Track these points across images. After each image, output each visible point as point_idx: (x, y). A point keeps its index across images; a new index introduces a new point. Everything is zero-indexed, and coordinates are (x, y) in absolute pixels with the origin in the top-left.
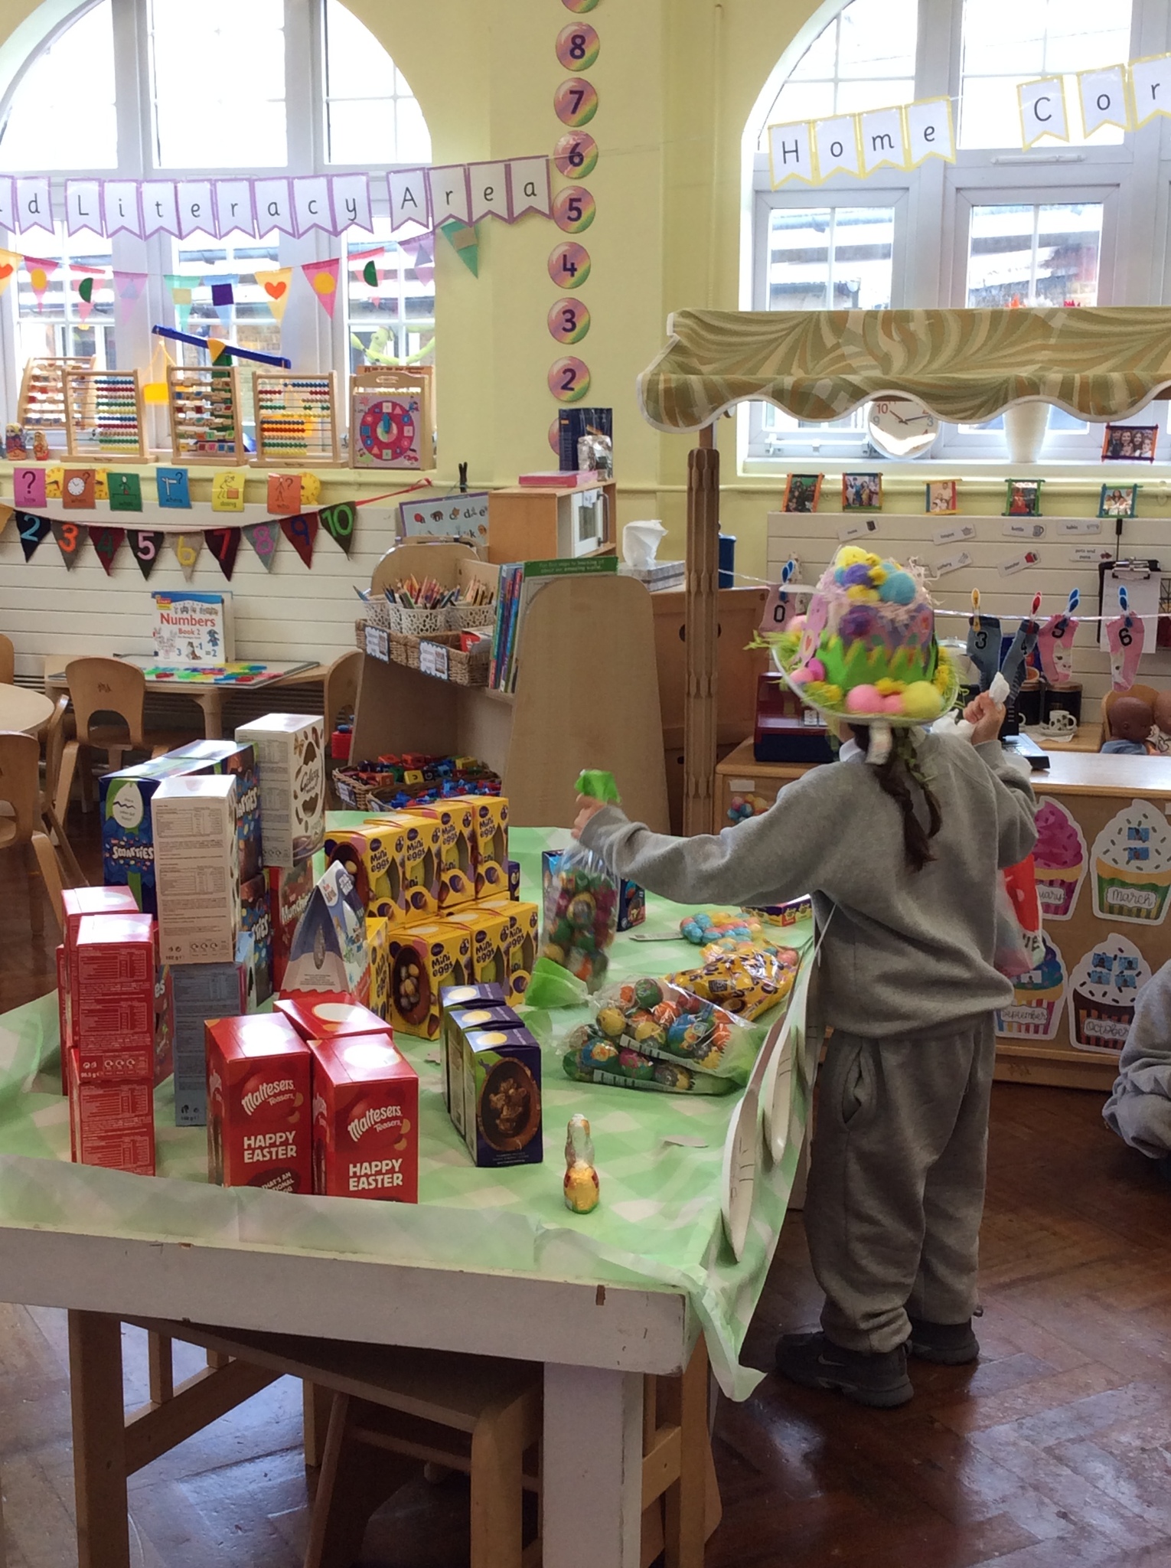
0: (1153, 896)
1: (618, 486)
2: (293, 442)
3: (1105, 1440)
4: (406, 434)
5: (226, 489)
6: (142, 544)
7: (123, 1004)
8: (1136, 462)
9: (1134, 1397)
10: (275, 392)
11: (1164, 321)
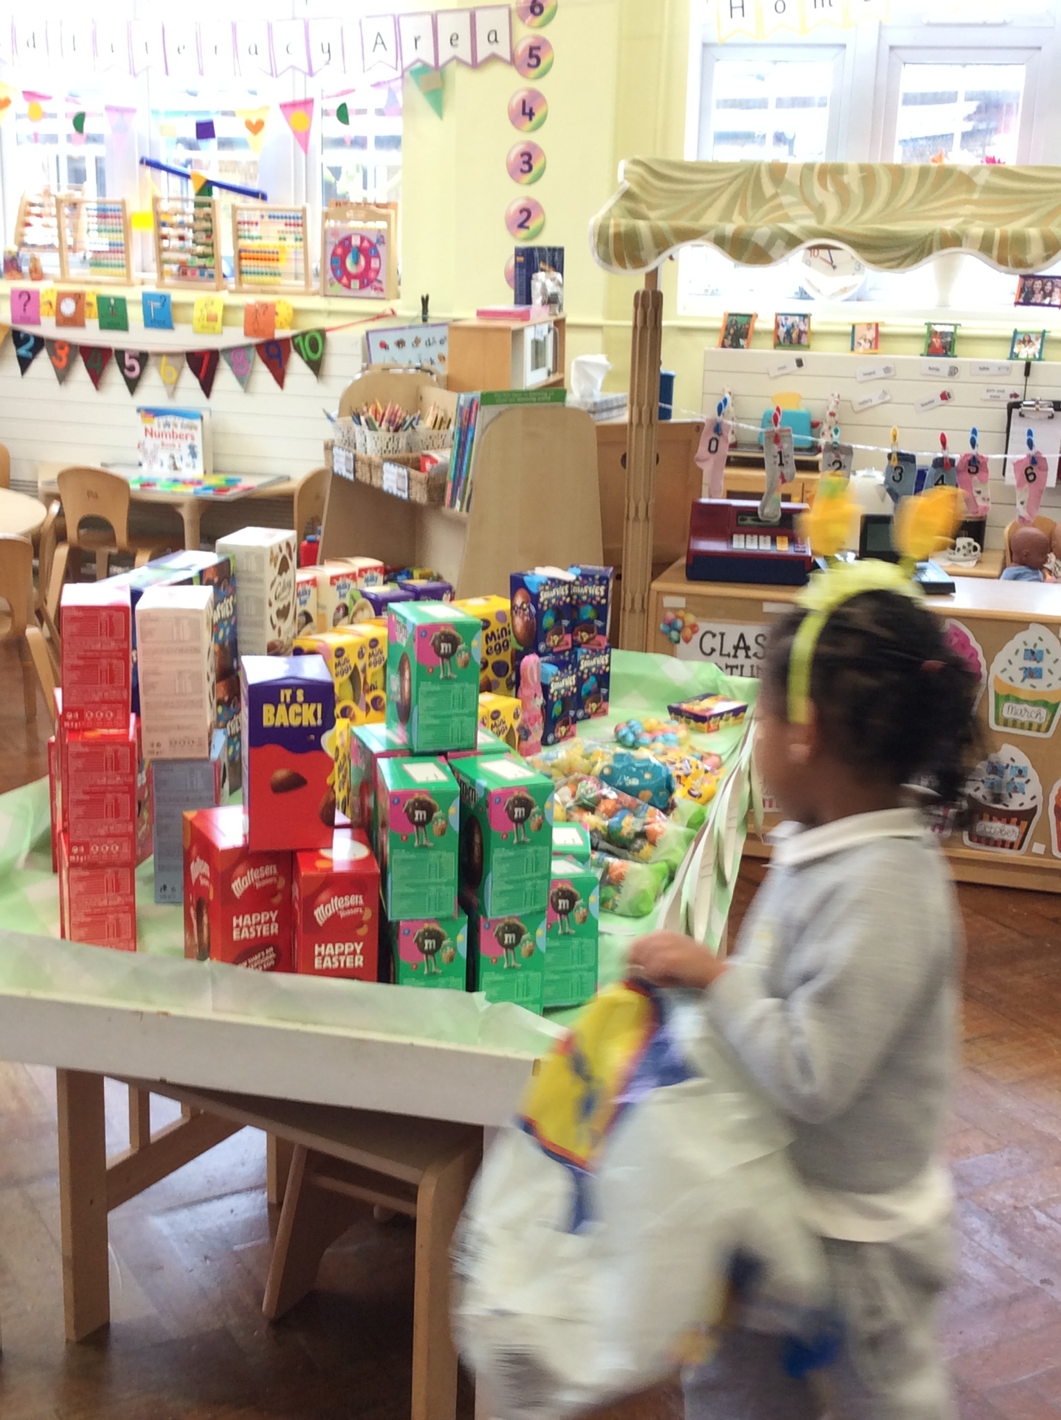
0: (1044, 712)
1: (569, 320)
2: (268, 270)
3: (982, 1198)
4: (373, 266)
5: (205, 313)
6: (128, 363)
7: (109, 795)
8: (1046, 308)
9: (1009, 1160)
10: (252, 223)
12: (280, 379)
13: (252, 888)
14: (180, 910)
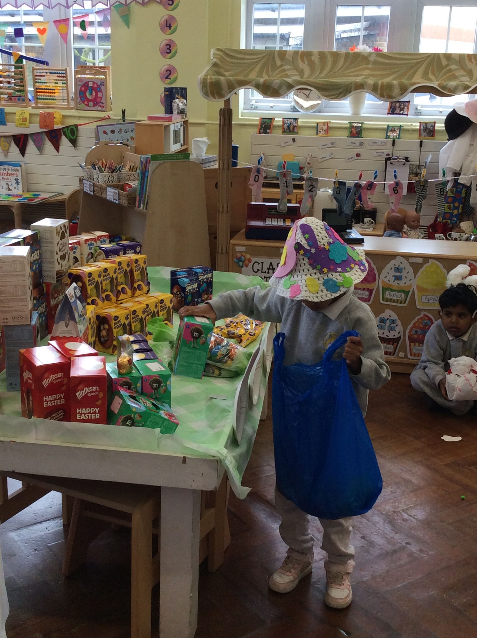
0: (403, 295)
1: (190, 121)
2: (50, 98)
3: (380, 508)
4: (99, 96)
5: (21, 117)
8: (401, 116)
10: (42, 76)
11: (415, 59)
12: (57, 148)
13: (52, 383)
14: (18, 395)
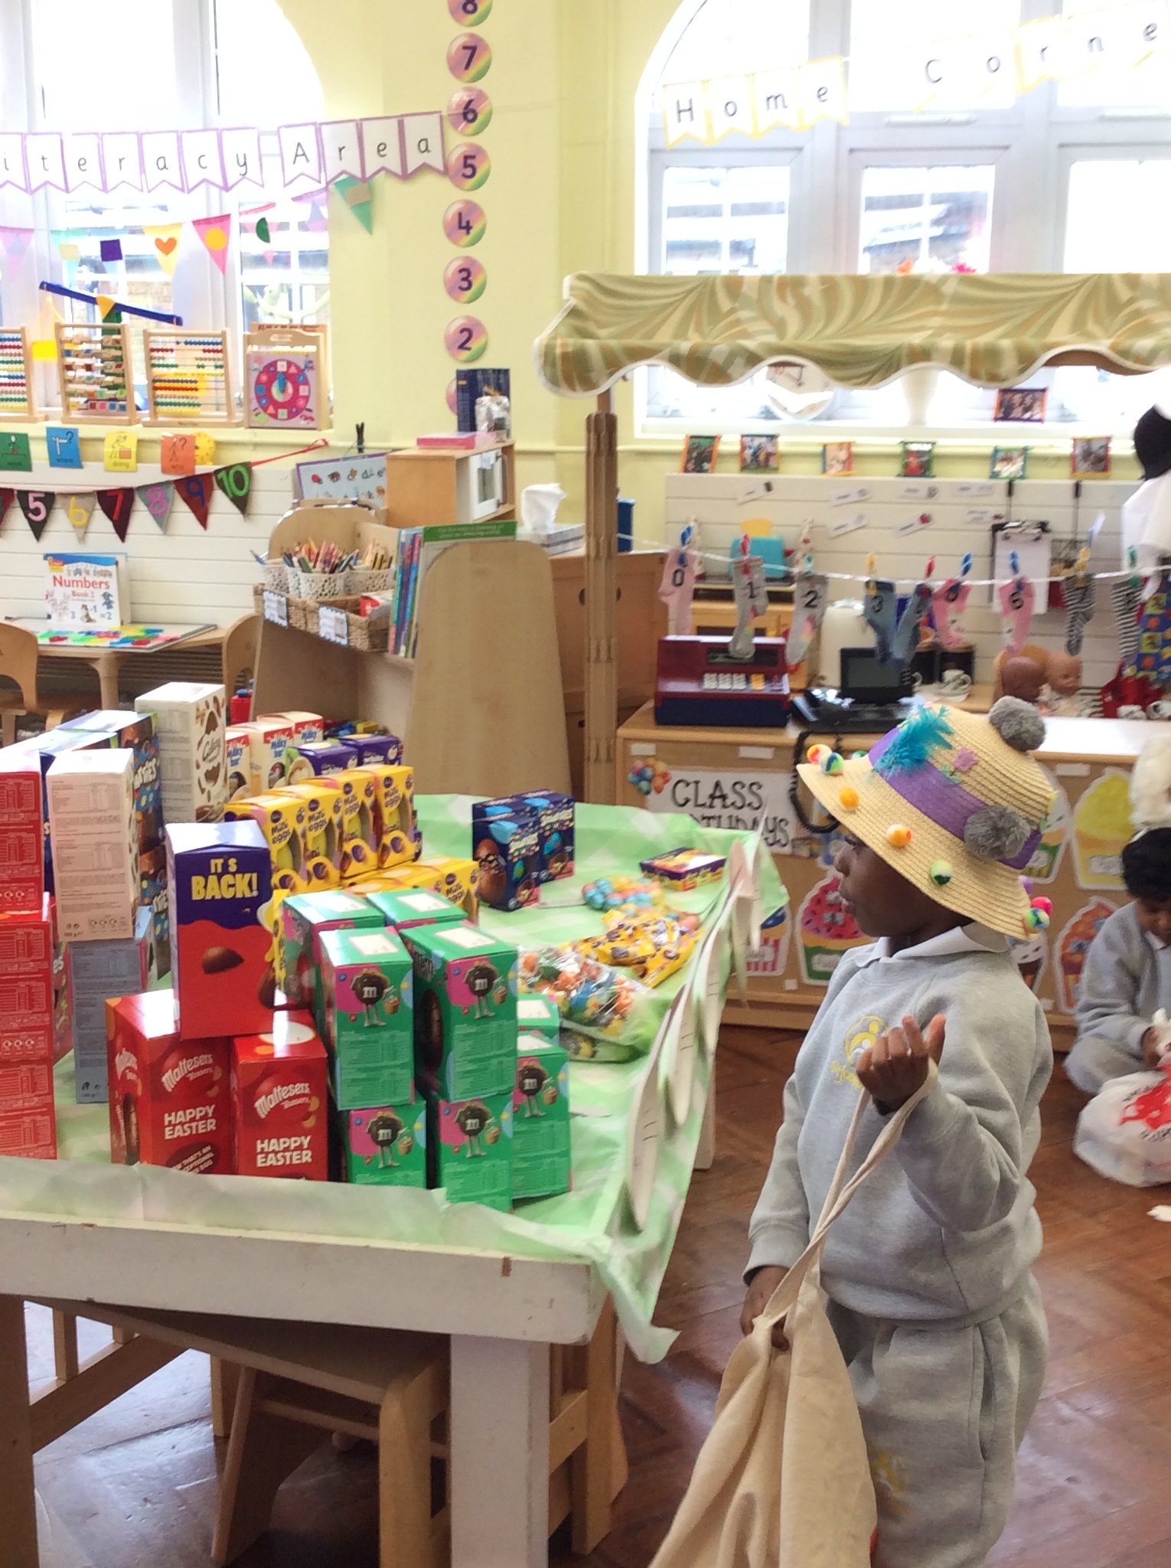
0: (1045, 855)
1: (518, 447)
2: (186, 401)
4: (301, 393)
5: (118, 449)
6: (33, 505)
7: (22, 984)
8: (1025, 424)
10: (167, 350)
11: (1051, 288)
12: (203, 519)
13: (184, 1079)
14: (104, 1110)
